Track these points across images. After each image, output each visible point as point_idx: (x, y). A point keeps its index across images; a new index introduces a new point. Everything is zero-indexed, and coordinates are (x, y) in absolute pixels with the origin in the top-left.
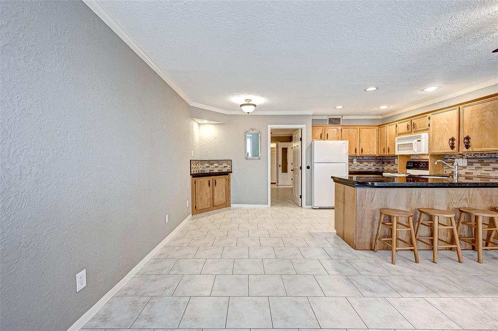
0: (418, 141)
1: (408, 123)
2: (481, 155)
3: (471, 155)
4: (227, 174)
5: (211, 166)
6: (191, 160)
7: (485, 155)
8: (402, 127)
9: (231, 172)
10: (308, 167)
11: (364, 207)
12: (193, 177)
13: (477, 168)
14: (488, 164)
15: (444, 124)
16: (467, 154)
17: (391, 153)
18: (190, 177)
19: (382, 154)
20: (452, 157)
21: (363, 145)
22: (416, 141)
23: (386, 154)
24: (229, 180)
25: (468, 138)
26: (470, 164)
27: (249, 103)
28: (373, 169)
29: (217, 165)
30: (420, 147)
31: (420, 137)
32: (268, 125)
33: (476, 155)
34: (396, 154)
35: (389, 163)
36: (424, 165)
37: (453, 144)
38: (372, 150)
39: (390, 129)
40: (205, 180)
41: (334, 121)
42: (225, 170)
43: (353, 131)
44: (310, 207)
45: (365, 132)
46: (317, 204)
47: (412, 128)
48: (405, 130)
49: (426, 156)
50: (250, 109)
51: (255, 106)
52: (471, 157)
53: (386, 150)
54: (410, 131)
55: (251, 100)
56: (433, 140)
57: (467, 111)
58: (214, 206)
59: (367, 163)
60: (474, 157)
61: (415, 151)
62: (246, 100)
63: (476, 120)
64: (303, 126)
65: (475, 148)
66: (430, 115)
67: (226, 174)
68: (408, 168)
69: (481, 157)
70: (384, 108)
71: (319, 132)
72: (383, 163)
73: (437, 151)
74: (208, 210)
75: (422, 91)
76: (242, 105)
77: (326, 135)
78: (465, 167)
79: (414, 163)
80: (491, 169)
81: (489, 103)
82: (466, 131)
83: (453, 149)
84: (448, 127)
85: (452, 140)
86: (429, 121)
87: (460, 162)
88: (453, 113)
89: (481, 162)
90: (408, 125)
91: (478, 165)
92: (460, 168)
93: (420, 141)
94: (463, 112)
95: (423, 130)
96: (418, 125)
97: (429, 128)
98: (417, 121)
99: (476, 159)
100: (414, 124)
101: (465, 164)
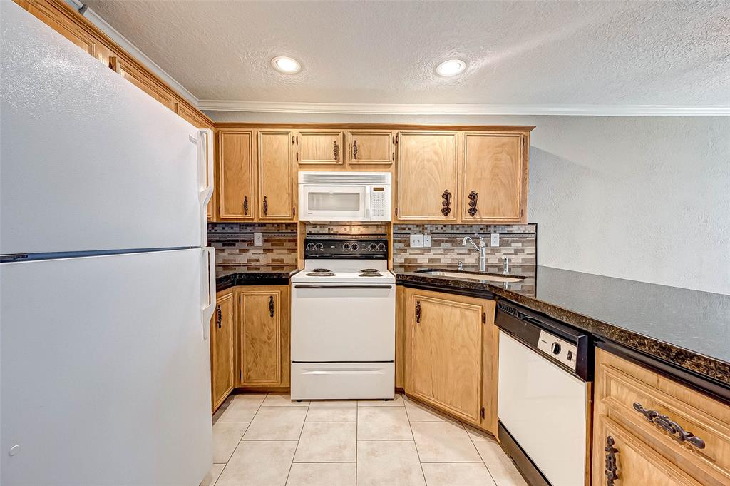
0: (375, 189)
1: (334, 138)
2: (452, 229)
3: (437, 228)
7: (458, 229)
8: (320, 145)
13: (447, 251)
15: (429, 161)
16: (432, 225)
17: (274, 216)
20: (404, 231)
22: (369, 188)
23: (255, 216)
25: (473, 196)
26: (436, 243)
30: (382, 203)
31: (380, 179)
33: (444, 228)
37: (447, 204)
48: (327, 156)
49: (348, 228)
52: (436, 231)
53: (256, 207)
54: (341, 162)
56: (403, 189)
60: (442, 231)
61: (363, 213)
63: (487, 163)
66: (396, 132)
68: (309, 255)
69: (453, 231)
73: (415, 217)
78: (428, 250)
79: (328, 243)
80: (466, 252)
81: (505, 140)
82: (471, 182)
83: (446, 214)
84: (437, 169)
85: (447, 195)
86: (394, 146)
87: (418, 240)
88: (447, 143)
89: (452, 241)
90: (336, 146)
91: (449, 245)
92: (419, 252)
93: (382, 189)
94: (466, 145)
95: (376, 166)
96: (362, 152)
97: (393, 162)
98: (363, 140)
99: (445, 234)
100: (355, 145)
101: (429, 244)
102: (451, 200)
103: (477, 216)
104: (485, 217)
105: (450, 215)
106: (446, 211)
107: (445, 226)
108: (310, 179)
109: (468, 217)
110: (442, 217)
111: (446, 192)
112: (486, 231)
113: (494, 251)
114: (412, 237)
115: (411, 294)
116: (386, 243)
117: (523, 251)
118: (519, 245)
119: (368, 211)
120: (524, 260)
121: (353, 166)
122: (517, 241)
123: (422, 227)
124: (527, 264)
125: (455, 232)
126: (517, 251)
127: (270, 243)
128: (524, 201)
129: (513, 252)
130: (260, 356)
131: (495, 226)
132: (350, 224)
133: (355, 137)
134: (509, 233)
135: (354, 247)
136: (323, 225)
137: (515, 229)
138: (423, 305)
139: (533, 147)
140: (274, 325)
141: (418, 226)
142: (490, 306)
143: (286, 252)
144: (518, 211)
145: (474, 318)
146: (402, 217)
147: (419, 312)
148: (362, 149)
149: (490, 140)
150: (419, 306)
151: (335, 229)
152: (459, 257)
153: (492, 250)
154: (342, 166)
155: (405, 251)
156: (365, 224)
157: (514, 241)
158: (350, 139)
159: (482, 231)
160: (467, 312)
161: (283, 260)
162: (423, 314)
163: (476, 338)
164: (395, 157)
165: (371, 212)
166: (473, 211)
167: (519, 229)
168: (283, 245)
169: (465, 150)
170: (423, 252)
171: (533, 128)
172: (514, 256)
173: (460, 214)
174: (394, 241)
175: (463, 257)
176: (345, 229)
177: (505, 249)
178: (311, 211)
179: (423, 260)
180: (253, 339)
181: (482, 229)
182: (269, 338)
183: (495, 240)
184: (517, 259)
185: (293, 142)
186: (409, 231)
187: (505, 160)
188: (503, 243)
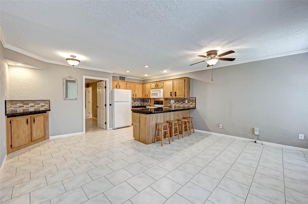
1: (155, 84)
4: (46, 112)
5: (25, 106)
6: (5, 101)
8: (153, 85)
9: (50, 110)
10: (110, 105)
11: (150, 123)
12: (8, 117)
13: (177, 104)
14: (180, 102)
15: (168, 86)
17: (149, 97)
18: (4, 117)
19: (144, 97)
21: (137, 93)
22: (159, 92)
23: (146, 97)
24: (47, 118)
25: (176, 92)
26: (175, 102)
27: (74, 58)
28: (140, 105)
29: (33, 104)
30: (160, 95)
32: (83, 76)
34: (151, 98)
35: (146, 102)
36: (161, 103)
37: (171, 94)
38: (140, 95)
39: (148, 86)
40: (23, 119)
41: (122, 78)
42: (43, 109)
43: (132, 85)
44: (112, 128)
45: (137, 86)
46: (116, 127)
47: (157, 87)
48: (154, 87)
50: (76, 63)
51: (79, 61)
52: (176, 99)
53: (146, 96)
55: (76, 57)
56: (165, 92)
57: (175, 82)
58: (32, 141)
59: (137, 102)
61: (158, 96)
62: (71, 56)
63: (178, 86)
64: (108, 80)
65: (177, 96)
66: (163, 82)
67: (44, 112)
68: (155, 104)
69: (178, 99)
70: (146, 75)
71: (116, 83)
72: (144, 102)
73: (166, 97)
74: (26, 146)
75: (162, 71)
76: (67, 59)
77: (119, 86)
79: (157, 102)
82: (175, 90)
84: (170, 87)
86: (163, 84)
88: (171, 82)
89: (178, 101)
91: (177, 102)
95: (161, 88)
96: (159, 85)
97: (163, 87)
106: (171, 96)
108: (152, 91)
113: (186, 104)
114: (171, 101)
116: (163, 102)
118: (192, 103)
120: (193, 106)
123: (173, 99)
126: (191, 104)
128: (185, 93)
133: (158, 83)
134: (190, 100)
146: (164, 97)
149: (178, 81)
152: (179, 105)
154: (156, 88)
155: (170, 103)
157: (190, 102)
159: (184, 100)
167: (192, 99)
169: (174, 84)
173: (174, 96)
177: (189, 104)
178: (152, 96)
183: (186, 101)
184: (191, 106)
185: (150, 85)
187: (181, 85)
188: (188, 102)
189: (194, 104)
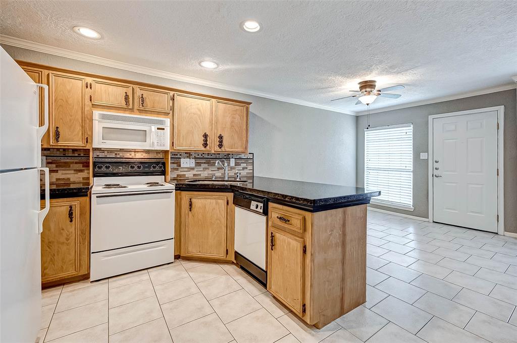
0: (158, 129)
2: (208, 155)
3: (198, 155)
7: (211, 155)
13: (205, 169)
15: (194, 114)
16: (195, 153)
17: (65, 143)
20: (177, 157)
22: (154, 128)
25: (221, 137)
26: (198, 164)
31: (162, 122)
33: (203, 155)
37: (206, 141)
47: (135, 104)
48: (119, 102)
49: (133, 154)
52: (198, 157)
54: (130, 107)
56: (178, 130)
60: (202, 157)
61: (151, 145)
69: (208, 157)
73: (185, 147)
78: (193, 169)
79: (116, 164)
80: (216, 169)
81: (238, 107)
82: (219, 129)
83: (205, 147)
84: (200, 119)
85: (206, 136)
86: (171, 102)
87: (186, 163)
88: (205, 104)
89: (208, 163)
90: (127, 95)
91: (206, 165)
92: (187, 170)
93: (163, 129)
94: (217, 107)
95: (159, 113)
96: (148, 102)
97: (171, 112)
98: (148, 95)
99: (204, 159)
100: (142, 97)
101: (193, 165)
102: (208, 139)
103: (223, 149)
104: (228, 149)
105: (208, 147)
106: (205, 145)
107: (203, 153)
108: (104, 117)
109: (218, 149)
110: (203, 148)
111: (205, 133)
112: (227, 157)
114: (182, 160)
115: (186, 195)
116: (164, 164)
117: (247, 168)
118: (244, 165)
119: (153, 143)
120: (248, 173)
121: (140, 111)
122: (244, 163)
123: (189, 155)
124: (249, 175)
125: (210, 157)
126: (244, 169)
127: (54, 165)
128: (247, 141)
129: (242, 169)
130: (58, 255)
131: (232, 154)
132: (135, 151)
133: (142, 92)
134: (240, 159)
135: (139, 167)
136: (110, 151)
137: (243, 156)
138: (193, 200)
139: (251, 112)
140: (72, 229)
141: (186, 153)
142: (230, 195)
143: (73, 172)
144: (244, 147)
145: (222, 203)
146: (177, 147)
147: (191, 205)
148: (147, 100)
149: (230, 107)
150: (191, 201)
151: (121, 154)
152: (212, 172)
153: (231, 168)
154: (132, 110)
155: (177, 169)
156: (148, 152)
157: (242, 163)
158: (139, 92)
159: (225, 157)
160: (219, 201)
161: (69, 179)
162: (193, 206)
163: (224, 214)
164: (173, 109)
165: (156, 144)
166: (221, 146)
167: (245, 156)
168: (70, 167)
169: (216, 111)
170: (189, 170)
171: (251, 103)
172: (242, 171)
173: (213, 148)
174: (171, 163)
175: (214, 172)
176: (130, 155)
177: (237, 167)
178: (105, 141)
179: (189, 175)
180: (50, 242)
181: (225, 156)
182: (67, 239)
183: (232, 162)
184: (244, 173)
185: (87, 87)
186: (180, 157)
187: (237, 119)
188: (237, 164)
189: (250, 167)
